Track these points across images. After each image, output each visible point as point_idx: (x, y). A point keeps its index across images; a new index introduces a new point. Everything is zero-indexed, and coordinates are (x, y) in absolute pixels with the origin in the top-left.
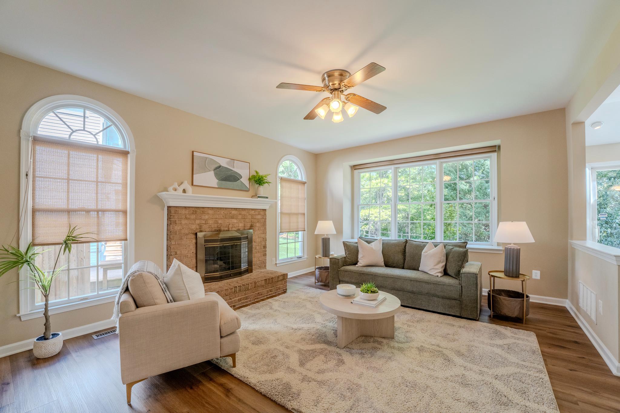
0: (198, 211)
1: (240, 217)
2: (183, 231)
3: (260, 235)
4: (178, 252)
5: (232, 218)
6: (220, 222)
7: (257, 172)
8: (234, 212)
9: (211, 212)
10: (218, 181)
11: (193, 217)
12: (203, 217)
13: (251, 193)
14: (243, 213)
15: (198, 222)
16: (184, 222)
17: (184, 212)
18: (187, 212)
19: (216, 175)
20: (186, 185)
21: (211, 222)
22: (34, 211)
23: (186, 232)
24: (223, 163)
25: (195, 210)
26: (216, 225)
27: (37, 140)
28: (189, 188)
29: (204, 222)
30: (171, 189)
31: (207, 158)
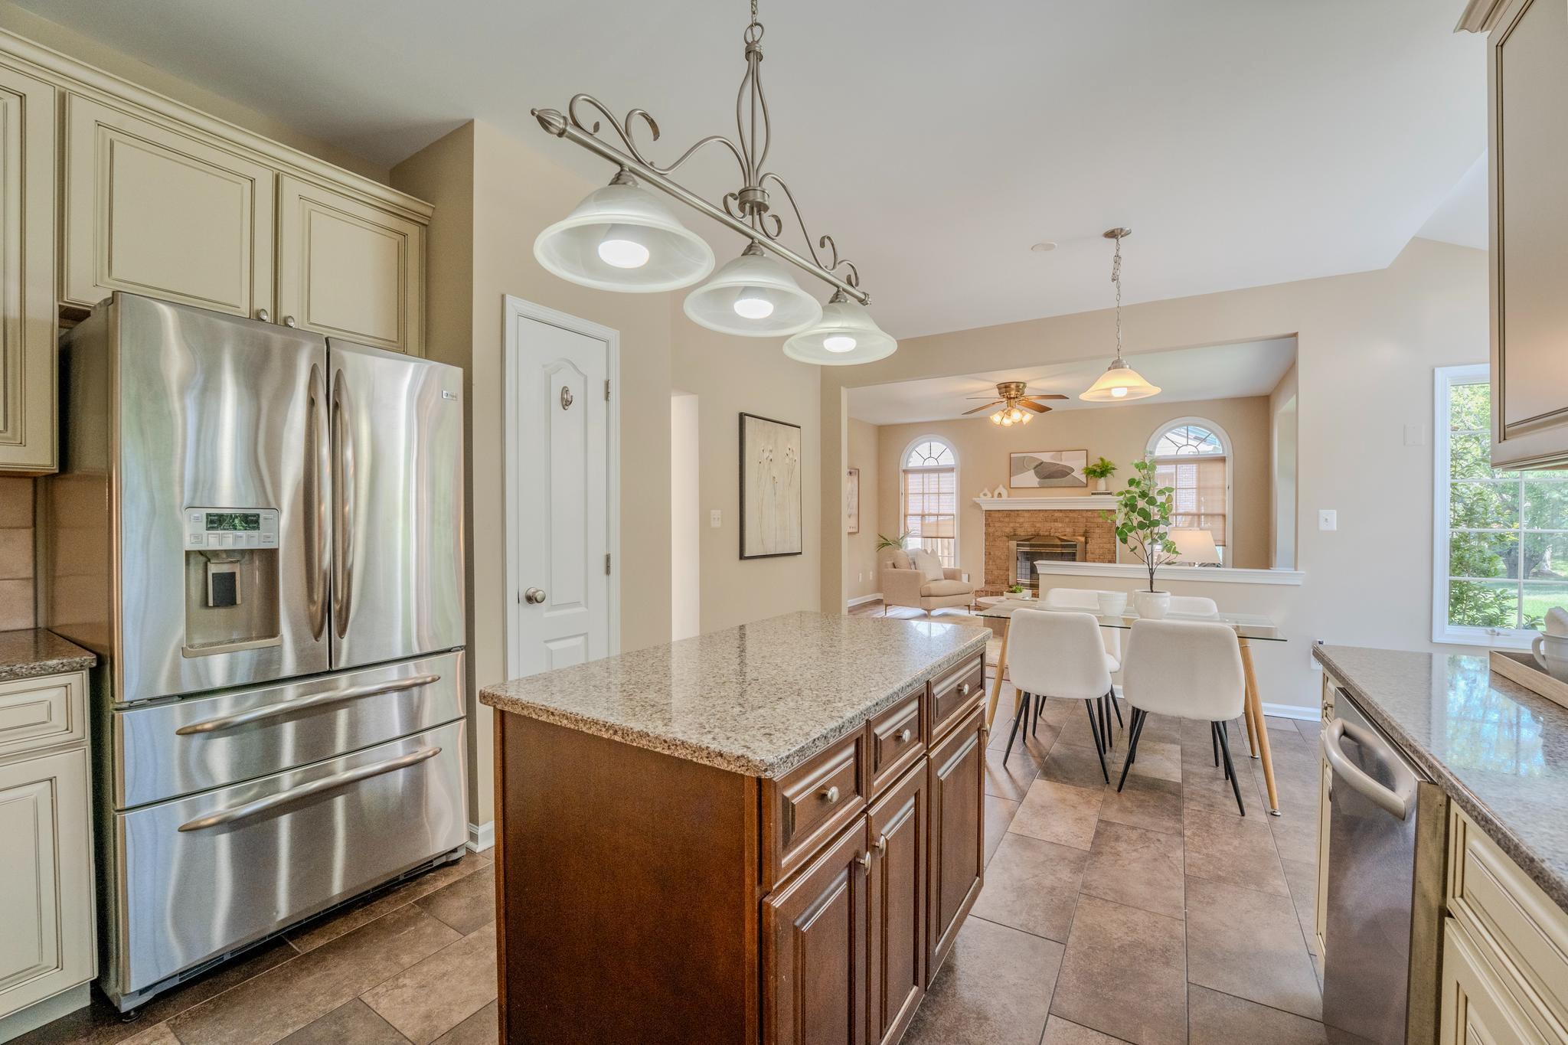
0: (1013, 513)
1: (1067, 520)
2: (996, 534)
3: (1101, 545)
4: (992, 553)
5: (1056, 521)
6: (1038, 525)
7: (1102, 459)
8: (1056, 514)
9: (1026, 515)
10: (1038, 480)
11: (1007, 520)
12: (1018, 520)
13: (1089, 489)
14: (1071, 515)
15: (1012, 525)
16: (997, 525)
17: (997, 515)
18: (1000, 515)
19: (1037, 474)
20: (1001, 489)
21: (1026, 525)
22: (905, 516)
23: (999, 533)
24: (1046, 458)
25: (1009, 513)
26: (1033, 530)
27: (906, 472)
28: (1004, 493)
29: (1018, 525)
30: (981, 495)
31: (1025, 457)
